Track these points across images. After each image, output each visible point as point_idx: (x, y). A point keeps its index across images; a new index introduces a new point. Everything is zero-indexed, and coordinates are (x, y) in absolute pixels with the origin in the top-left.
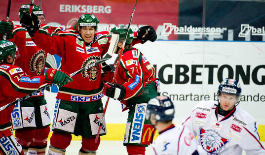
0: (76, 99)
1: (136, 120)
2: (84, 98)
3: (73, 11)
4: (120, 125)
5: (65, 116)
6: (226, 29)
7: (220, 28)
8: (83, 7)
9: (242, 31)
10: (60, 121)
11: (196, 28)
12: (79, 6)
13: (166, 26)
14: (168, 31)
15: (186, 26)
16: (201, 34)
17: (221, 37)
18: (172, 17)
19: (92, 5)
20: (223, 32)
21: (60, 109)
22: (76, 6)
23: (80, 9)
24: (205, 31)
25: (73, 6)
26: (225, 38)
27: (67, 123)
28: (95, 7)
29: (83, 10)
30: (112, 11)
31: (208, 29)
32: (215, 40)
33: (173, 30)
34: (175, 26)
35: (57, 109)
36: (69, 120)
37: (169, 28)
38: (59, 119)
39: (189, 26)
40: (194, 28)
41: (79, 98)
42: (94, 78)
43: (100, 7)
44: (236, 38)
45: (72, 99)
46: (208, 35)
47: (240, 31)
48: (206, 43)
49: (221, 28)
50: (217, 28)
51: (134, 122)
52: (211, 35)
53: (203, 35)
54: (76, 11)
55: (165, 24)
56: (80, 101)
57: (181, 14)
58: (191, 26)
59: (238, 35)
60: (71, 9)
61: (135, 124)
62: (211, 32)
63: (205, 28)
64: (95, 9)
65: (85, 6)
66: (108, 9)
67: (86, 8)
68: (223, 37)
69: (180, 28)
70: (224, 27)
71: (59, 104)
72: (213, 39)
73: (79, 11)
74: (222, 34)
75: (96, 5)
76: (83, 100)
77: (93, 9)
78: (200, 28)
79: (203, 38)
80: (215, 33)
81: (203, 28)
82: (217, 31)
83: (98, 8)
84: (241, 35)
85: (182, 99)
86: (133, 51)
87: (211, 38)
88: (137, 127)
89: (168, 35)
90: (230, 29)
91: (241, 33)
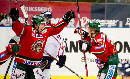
0: (27, 63)
1: (109, 73)
2: (31, 62)
3: (29, 10)
4: (57, 77)
5: (19, 73)
6: (118, 21)
7: (114, 20)
8: (35, 8)
9: (127, 22)
10: (16, 76)
11: (101, 20)
12: (33, 8)
13: (84, 19)
14: (85, 22)
15: (95, 19)
16: (104, 23)
17: (115, 25)
18: (87, 14)
19: (41, 7)
20: (116, 22)
21: (16, 69)
22: (31, 7)
23: (34, 9)
24: (106, 22)
25: (29, 7)
26: (118, 26)
27: (20, 77)
28: (42, 8)
29: (35, 10)
30: (52, 10)
31: (108, 20)
32: (112, 27)
33: (88, 21)
34: (89, 19)
35: (14, 69)
36: (21, 75)
37: (85, 20)
38: (15, 74)
39: (97, 19)
40: (100, 20)
41: (28, 62)
42: (38, 52)
43: (45, 8)
44: (124, 26)
45: (24, 63)
46: (108, 24)
47: (126, 22)
48: (106, 29)
49: (116, 20)
50: (113, 20)
51: (108, 74)
52: (110, 24)
53: (105, 24)
54: (31, 11)
55: (83, 18)
56: (29, 64)
57: (92, 12)
58: (98, 19)
59: (125, 24)
60: (28, 9)
61: (108, 76)
62: (109, 23)
63: (106, 20)
64: (42, 9)
65: (37, 8)
66: (50, 9)
67: (37, 9)
68: (117, 25)
69: (92, 20)
70: (117, 20)
71: (16, 65)
72: (111, 27)
73: (33, 10)
74: (116, 24)
75: (43, 7)
76: (30, 64)
77: (41, 9)
78: (103, 20)
79: (105, 26)
80: (112, 23)
81: (105, 20)
82: (113, 22)
83: (44, 9)
84: (127, 24)
85: (93, 61)
86: (101, 35)
87: (109, 26)
88: (109, 78)
89: (85, 24)
90: (121, 21)
91: (127, 23)
